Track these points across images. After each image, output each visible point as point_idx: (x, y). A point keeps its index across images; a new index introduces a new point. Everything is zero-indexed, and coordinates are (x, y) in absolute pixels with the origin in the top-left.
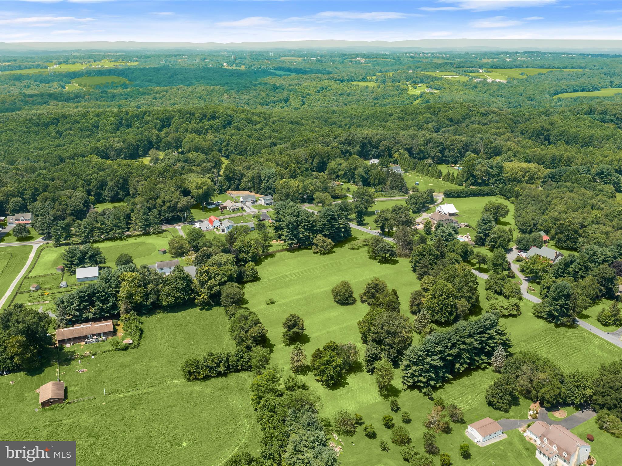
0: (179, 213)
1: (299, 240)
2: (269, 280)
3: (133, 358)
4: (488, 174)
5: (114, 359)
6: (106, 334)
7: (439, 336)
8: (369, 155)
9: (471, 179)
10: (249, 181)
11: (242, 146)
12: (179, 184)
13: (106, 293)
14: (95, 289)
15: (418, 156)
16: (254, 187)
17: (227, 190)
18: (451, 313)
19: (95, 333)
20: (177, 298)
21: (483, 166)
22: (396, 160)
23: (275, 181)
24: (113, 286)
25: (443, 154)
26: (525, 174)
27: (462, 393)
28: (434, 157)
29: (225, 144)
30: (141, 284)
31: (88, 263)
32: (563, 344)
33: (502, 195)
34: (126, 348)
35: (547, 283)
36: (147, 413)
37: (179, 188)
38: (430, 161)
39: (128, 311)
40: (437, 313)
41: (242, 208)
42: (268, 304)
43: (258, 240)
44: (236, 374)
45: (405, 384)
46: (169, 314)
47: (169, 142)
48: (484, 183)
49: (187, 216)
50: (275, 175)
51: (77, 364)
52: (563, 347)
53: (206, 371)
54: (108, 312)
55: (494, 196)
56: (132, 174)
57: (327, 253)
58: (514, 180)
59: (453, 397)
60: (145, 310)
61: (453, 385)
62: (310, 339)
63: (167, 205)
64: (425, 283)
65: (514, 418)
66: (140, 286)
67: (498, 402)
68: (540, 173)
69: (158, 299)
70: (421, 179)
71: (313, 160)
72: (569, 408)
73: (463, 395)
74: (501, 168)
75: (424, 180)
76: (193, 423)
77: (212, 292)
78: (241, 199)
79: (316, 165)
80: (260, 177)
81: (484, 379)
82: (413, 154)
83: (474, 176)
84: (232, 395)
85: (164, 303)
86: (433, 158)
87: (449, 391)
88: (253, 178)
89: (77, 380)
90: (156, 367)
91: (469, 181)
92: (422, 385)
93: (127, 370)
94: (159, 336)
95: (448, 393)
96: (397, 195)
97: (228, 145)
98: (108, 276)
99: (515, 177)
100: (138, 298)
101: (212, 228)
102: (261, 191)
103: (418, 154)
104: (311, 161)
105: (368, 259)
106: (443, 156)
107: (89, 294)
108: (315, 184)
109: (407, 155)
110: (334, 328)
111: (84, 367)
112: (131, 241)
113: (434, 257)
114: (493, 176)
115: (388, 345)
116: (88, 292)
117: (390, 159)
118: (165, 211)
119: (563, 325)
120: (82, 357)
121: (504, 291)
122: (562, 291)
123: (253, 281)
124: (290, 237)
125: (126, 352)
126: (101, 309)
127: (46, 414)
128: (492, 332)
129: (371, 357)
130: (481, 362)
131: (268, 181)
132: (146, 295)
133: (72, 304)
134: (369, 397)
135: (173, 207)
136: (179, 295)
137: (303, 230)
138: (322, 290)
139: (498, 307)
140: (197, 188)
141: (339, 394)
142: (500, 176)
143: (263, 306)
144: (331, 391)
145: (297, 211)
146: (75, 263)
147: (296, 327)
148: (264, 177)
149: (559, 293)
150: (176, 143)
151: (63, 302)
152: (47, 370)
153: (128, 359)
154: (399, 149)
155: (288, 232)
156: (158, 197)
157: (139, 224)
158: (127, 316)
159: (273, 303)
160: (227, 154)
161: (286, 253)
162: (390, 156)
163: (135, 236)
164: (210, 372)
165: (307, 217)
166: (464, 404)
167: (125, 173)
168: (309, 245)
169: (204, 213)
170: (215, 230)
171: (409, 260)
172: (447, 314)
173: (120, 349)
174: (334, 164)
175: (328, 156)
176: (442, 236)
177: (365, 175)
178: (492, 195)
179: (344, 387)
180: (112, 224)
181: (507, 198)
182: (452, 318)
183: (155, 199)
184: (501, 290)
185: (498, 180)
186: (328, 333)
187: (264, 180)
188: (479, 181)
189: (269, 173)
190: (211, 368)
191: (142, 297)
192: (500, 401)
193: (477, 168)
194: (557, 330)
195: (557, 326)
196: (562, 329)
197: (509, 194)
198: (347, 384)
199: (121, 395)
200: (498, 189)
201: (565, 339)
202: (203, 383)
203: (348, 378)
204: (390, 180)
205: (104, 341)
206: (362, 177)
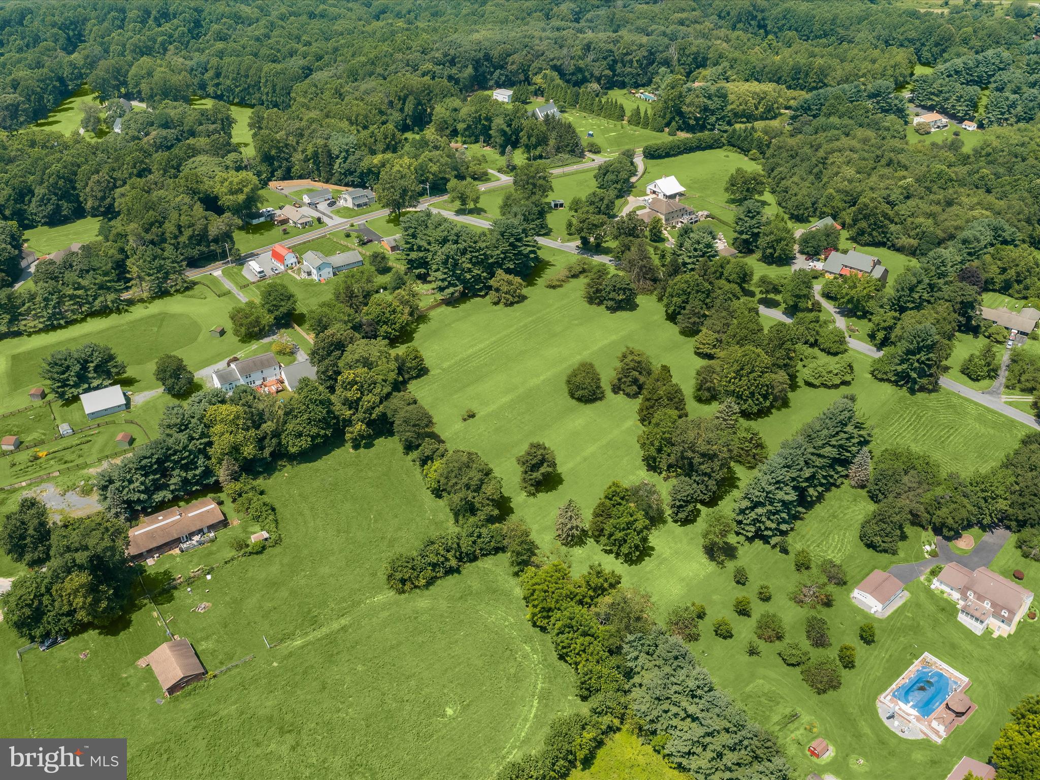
0: (213, 247)
1: (464, 282)
2: (444, 370)
3: (282, 565)
4: (706, 109)
5: (250, 574)
6: (212, 527)
7: (791, 454)
8: (486, 80)
9: (677, 119)
10: (306, 160)
11: (247, 76)
12: (194, 186)
13: (191, 452)
14: (168, 449)
15: (574, 78)
16: (318, 170)
17: (269, 180)
18: (765, 397)
19: (194, 529)
20: (313, 438)
21: (697, 96)
22: (539, 89)
23: (360, 160)
24: (196, 436)
25: (614, 70)
26: (759, 103)
27: (824, 534)
28: (601, 76)
29: (210, 74)
30: (249, 423)
31: (94, 378)
32: (930, 422)
33: (734, 146)
34: (262, 549)
35: (885, 321)
36: (360, 668)
37: (194, 193)
38: (595, 86)
39: (235, 477)
40: (745, 401)
41: (319, 220)
42: (465, 420)
43: (403, 297)
44: (473, 564)
45: (740, 533)
46: (303, 466)
47: (104, 80)
48: (700, 126)
49: (230, 250)
50: (358, 147)
51: (185, 595)
52: (931, 427)
53: (429, 572)
54: (196, 484)
55: (720, 147)
56: (79, 166)
57: (518, 302)
58: (743, 116)
59: (813, 542)
60: (260, 466)
61: (806, 521)
62: (563, 476)
63: (188, 233)
64: (704, 344)
65: (907, 561)
66: (247, 430)
67: (883, 542)
68: (781, 100)
69: (279, 444)
70: (592, 125)
71: (404, 104)
72: (972, 529)
73: (826, 535)
74: (723, 96)
75: (599, 126)
76: (446, 670)
77: (374, 416)
78: (306, 199)
79: (410, 113)
80: (329, 154)
81: (845, 503)
82: (565, 74)
83: (680, 114)
84: (483, 606)
85: (293, 450)
86: (598, 80)
87: (804, 533)
88: (316, 155)
89: (204, 628)
90: (332, 575)
91: (674, 123)
92: (770, 533)
93: (284, 593)
94: (307, 512)
95: (803, 536)
96: (569, 161)
97: (218, 75)
98: (183, 419)
99: (744, 110)
100: (249, 451)
101: (282, 267)
102: (334, 179)
103: (573, 74)
104: (399, 106)
105: (588, 305)
106: (614, 75)
107: (158, 459)
108: (438, 161)
109: (558, 81)
110: (591, 449)
111: (202, 600)
112: (139, 312)
113: (704, 295)
114: (713, 113)
115: (705, 474)
116: (156, 456)
117: (529, 88)
118: (185, 246)
119: (922, 389)
120: (190, 581)
121: (821, 340)
122: (923, 341)
123: (418, 376)
124: (449, 282)
125: (263, 556)
126: (186, 481)
127: (182, 706)
128: (849, 428)
129: (684, 501)
130: (836, 476)
131: (346, 159)
132: (260, 442)
133: (131, 482)
134: (695, 566)
135: (198, 235)
136: (316, 431)
137: (470, 266)
138: (542, 378)
139: (824, 373)
140: (232, 192)
141: (648, 569)
142: (723, 110)
143: (459, 425)
144: (633, 566)
145: (453, 232)
146: (72, 383)
147: (545, 465)
148: (337, 153)
149: (918, 343)
150: (116, 78)
151: (111, 481)
152: (135, 617)
153: (275, 569)
154: (541, 69)
155: (445, 273)
156: (164, 218)
157: (147, 278)
158: (238, 486)
159: (472, 416)
160: (219, 93)
161: (444, 309)
162: (528, 81)
163: (142, 301)
164: (433, 570)
165: (475, 242)
166: (833, 552)
167: (65, 167)
168: (481, 290)
169: (250, 236)
170: (289, 271)
171: (654, 298)
172: (761, 400)
173: (251, 553)
174: (443, 110)
175: (428, 94)
176: (695, 250)
177: (507, 129)
178: (718, 147)
179: (650, 556)
180: (95, 284)
181: (742, 150)
182: (768, 404)
183: (161, 224)
184: (816, 341)
185: (721, 118)
186: (585, 459)
187: (337, 157)
188: (692, 122)
189: (347, 145)
190: (434, 566)
191: (255, 447)
192: (886, 539)
193: (688, 101)
194: (913, 398)
195: (912, 391)
196: (920, 396)
197: (746, 145)
198: (653, 549)
199: (298, 643)
200: (725, 135)
201: (930, 413)
202: (426, 592)
203: (651, 538)
204: (554, 135)
205: (212, 541)
206: (504, 133)
